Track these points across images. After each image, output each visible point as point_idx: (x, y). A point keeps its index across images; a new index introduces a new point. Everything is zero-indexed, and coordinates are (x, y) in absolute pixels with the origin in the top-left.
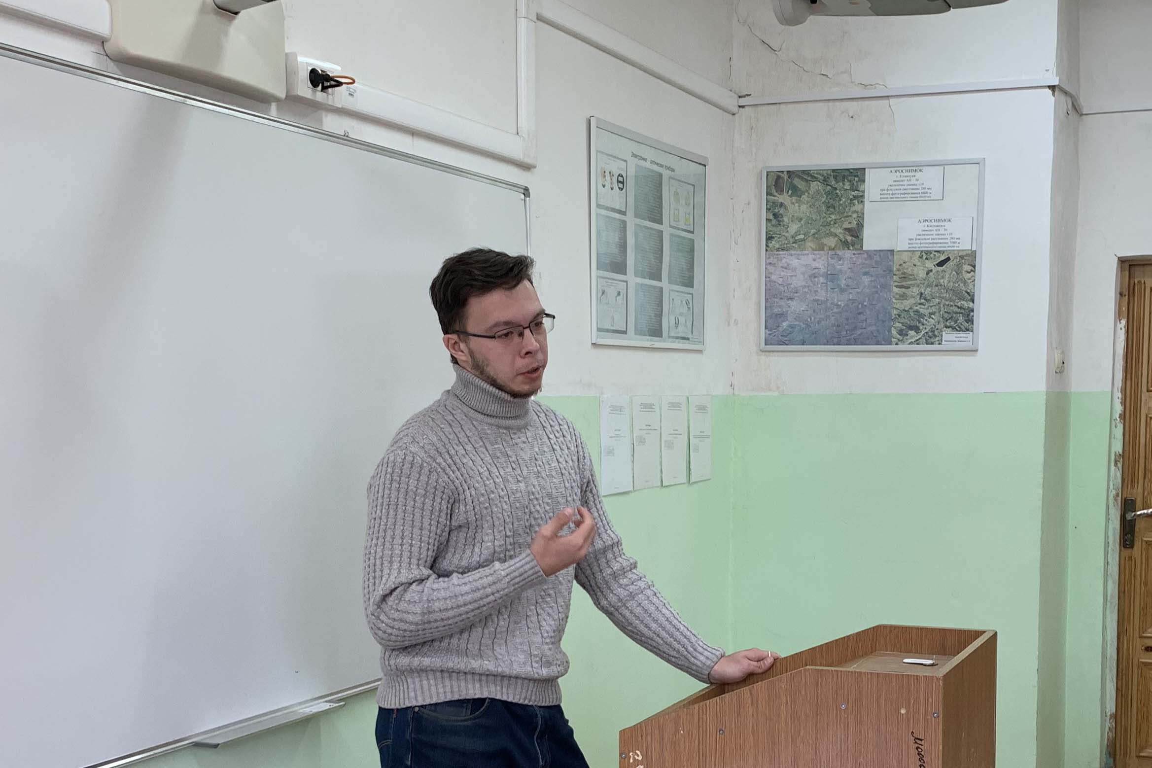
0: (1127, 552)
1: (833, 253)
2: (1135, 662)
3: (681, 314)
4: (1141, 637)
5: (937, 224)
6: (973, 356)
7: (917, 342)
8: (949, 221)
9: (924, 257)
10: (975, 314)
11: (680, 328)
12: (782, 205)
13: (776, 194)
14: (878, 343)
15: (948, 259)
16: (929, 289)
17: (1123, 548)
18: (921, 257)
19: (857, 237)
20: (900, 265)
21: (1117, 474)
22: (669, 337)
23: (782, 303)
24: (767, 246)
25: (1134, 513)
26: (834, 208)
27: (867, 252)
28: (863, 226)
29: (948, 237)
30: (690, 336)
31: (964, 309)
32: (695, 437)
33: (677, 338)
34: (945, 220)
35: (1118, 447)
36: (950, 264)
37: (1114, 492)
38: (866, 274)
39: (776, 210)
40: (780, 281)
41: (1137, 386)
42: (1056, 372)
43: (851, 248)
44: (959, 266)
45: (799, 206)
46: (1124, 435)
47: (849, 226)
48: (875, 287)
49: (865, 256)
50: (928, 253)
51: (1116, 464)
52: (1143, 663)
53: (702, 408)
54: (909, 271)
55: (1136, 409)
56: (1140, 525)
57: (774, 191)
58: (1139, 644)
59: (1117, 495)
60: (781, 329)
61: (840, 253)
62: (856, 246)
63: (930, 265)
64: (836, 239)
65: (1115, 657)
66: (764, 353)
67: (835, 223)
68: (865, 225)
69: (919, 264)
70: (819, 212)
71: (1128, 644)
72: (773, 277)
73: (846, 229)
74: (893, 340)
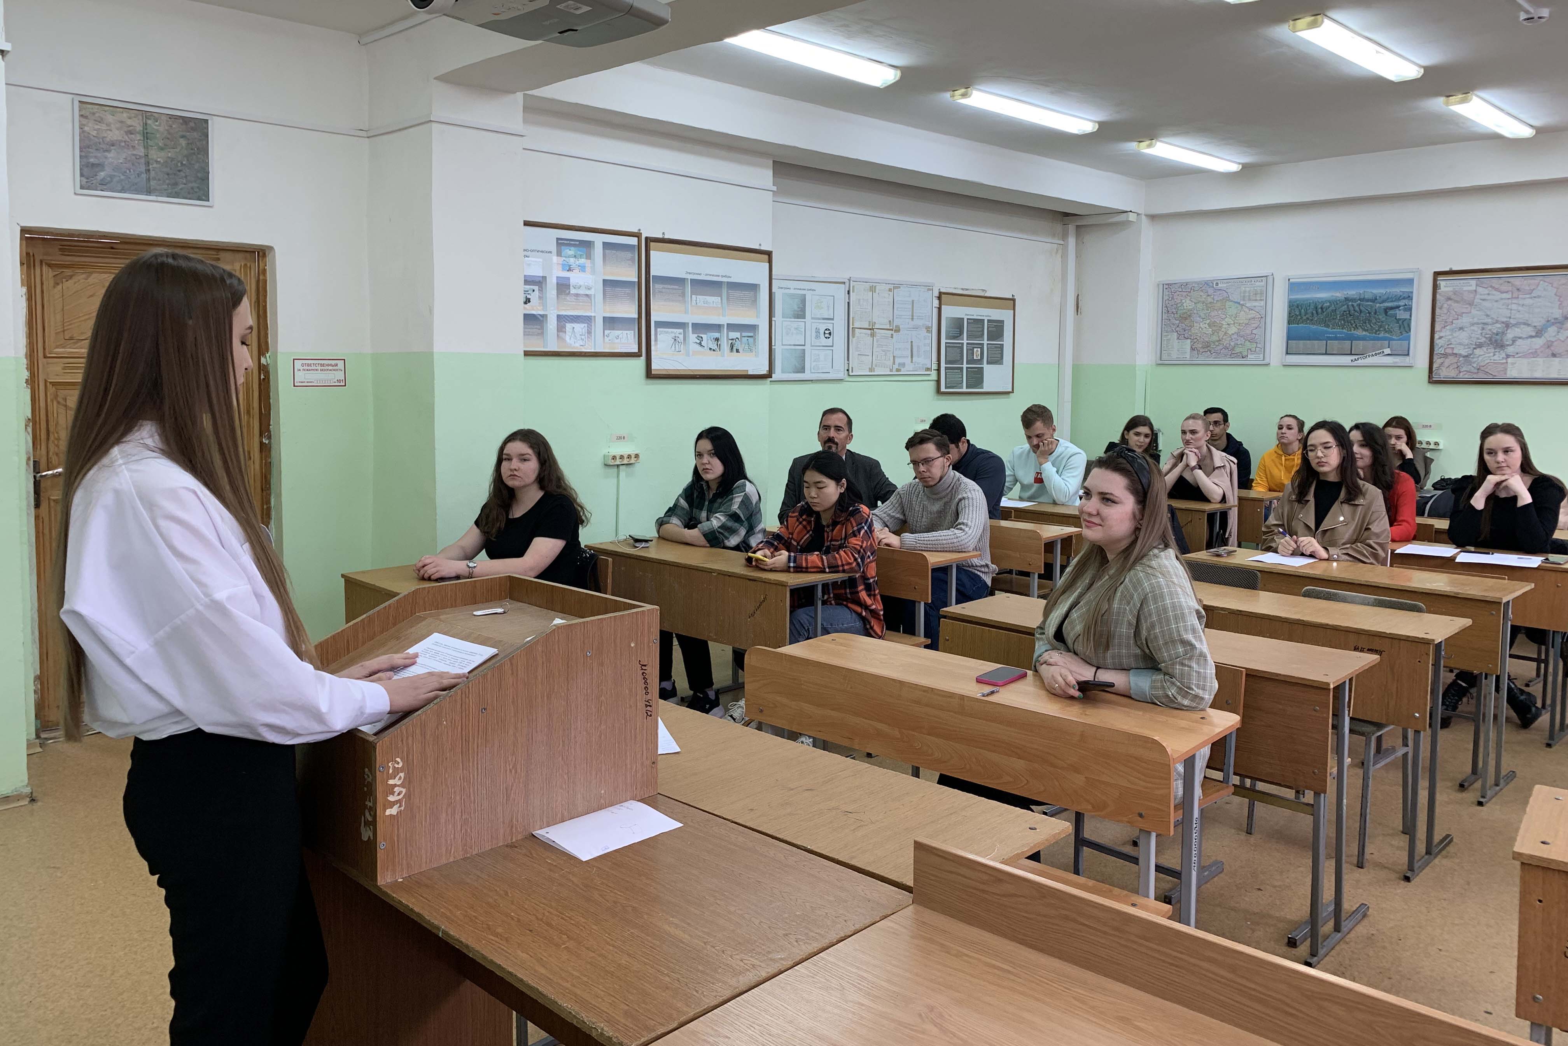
35: (27, 412)
46: (31, 400)
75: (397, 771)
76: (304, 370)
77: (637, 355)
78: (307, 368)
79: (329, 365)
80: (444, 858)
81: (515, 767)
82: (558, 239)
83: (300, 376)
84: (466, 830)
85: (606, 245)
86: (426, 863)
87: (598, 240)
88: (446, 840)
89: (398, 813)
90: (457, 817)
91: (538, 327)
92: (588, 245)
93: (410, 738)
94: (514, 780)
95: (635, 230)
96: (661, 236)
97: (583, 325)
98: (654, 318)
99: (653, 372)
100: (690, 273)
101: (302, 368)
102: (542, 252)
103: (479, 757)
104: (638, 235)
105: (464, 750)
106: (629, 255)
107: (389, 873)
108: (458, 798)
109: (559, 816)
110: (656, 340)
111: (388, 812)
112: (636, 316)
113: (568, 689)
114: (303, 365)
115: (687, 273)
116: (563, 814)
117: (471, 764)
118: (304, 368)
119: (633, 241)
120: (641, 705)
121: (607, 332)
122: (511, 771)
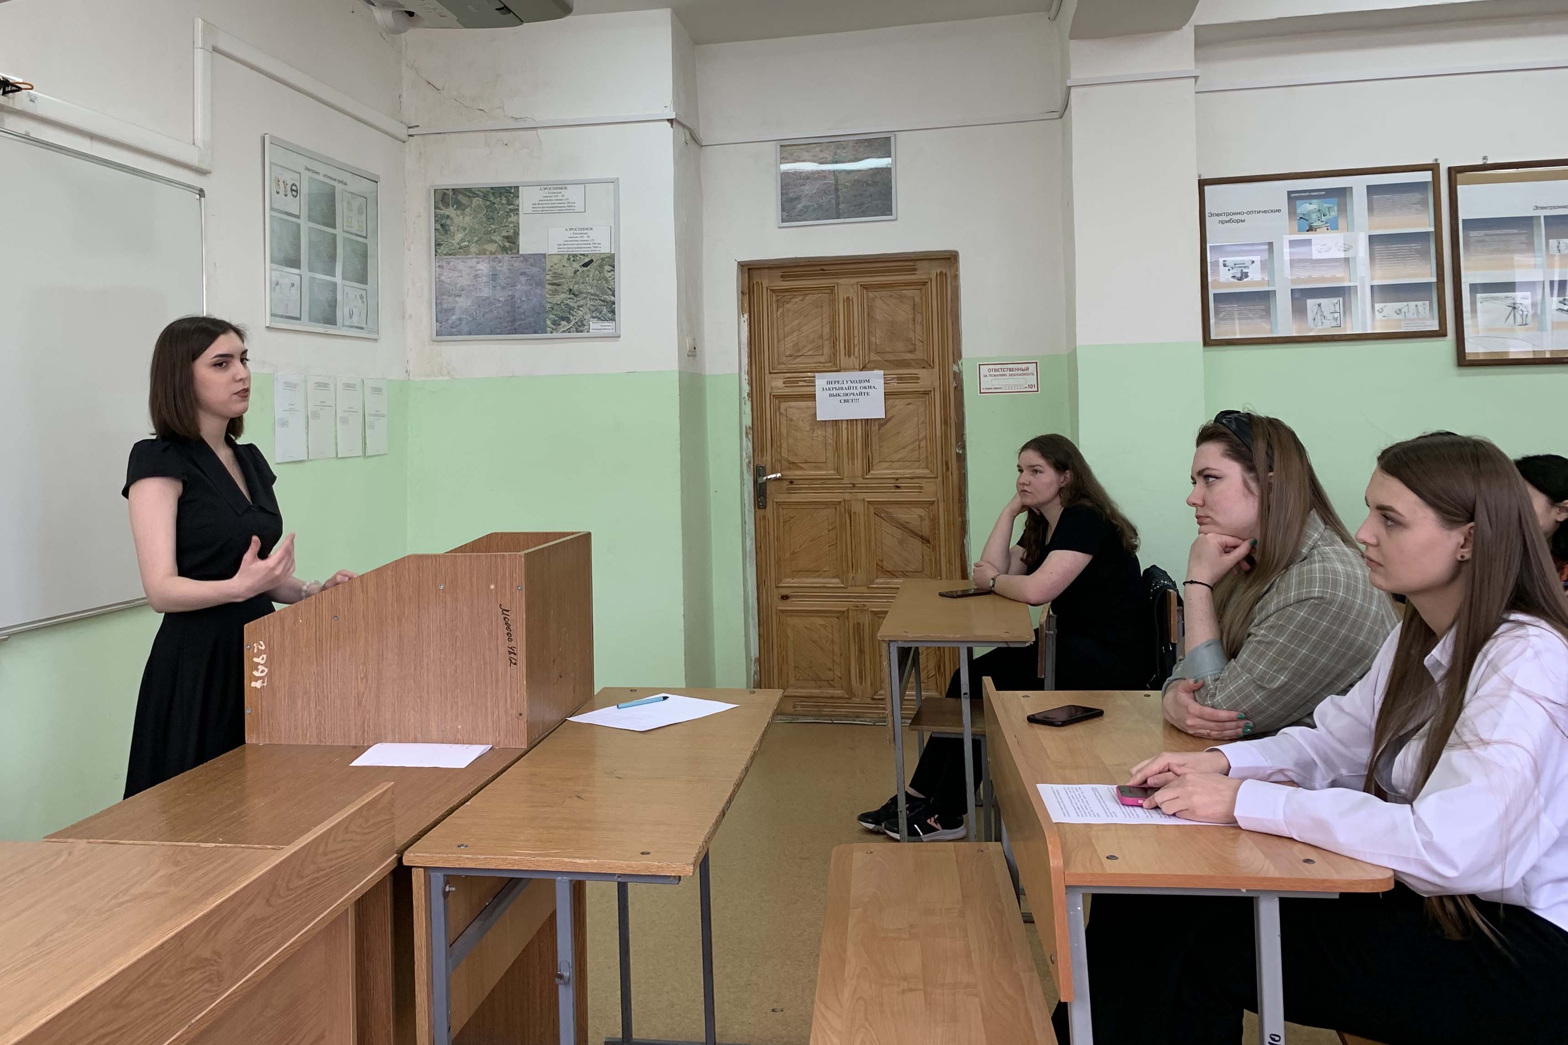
0: (761, 512)
1: (494, 256)
2: (774, 610)
3: (355, 307)
4: (777, 587)
5: (580, 232)
6: (618, 341)
7: (569, 330)
8: (591, 229)
9: (572, 259)
10: (616, 306)
11: (355, 319)
12: (448, 217)
13: (442, 208)
14: (535, 332)
15: (592, 261)
16: (577, 286)
17: (757, 509)
18: (569, 259)
19: (514, 243)
20: (552, 266)
21: (748, 445)
22: (343, 326)
23: (451, 299)
24: (436, 251)
25: (765, 478)
26: (493, 219)
27: (523, 255)
28: (519, 234)
29: (591, 242)
30: (364, 326)
31: (607, 302)
32: (370, 415)
33: (352, 327)
34: (587, 229)
35: (748, 421)
36: (593, 264)
37: (747, 460)
38: (523, 274)
39: (443, 222)
40: (448, 281)
41: (761, 369)
42: (688, 356)
43: (509, 252)
44: (601, 266)
45: (464, 218)
46: (752, 411)
47: (506, 234)
48: (531, 285)
49: (522, 258)
50: (575, 256)
51: (747, 436)
52: (780, 610)
53: (377, 390)
54: (559, 271)
55: (761, 388)
56: (770, 488)
57: (441, 205)
58: (776, 593)
59: (750, 462)
60: (450, 322)
61: (500, 256)
62: (513, 251)
63: (576, 266)
64: (496, 245)
65: (756, 606)
66: (436, 343)
67: (494, 232)
68: (520, 233)
69: (567, 265)
70: (481, 223)
71: (767, 593)
72: (443, 278)
73: (504, 237)
74: (548, 329)
75: (260, 653)
76: (991, 375)
77: (1441, 333)
78: (993, 373)
79: (1018, 369)
80: (300, 739)
81: (366, 676)
82: (1289, 193)
83: (987, 383)
84: (320, 721)
85: (1372, 190)
86: (285, 738)
87: (1359, 184)
88: (302, 724)
89: (263, 687)
90: (312, 705)
91: (1263, 307)
92: (1343, 193)
93: (272, 628)
94: (365, 688)
95: (1430, 161)
96: (1480, 162)
97: (1335, 300)
98: (1467, 279)
99: (1468, 358)
100: (1542, 208)
101: (988, 374)
102: (1265, 212)
103: (332, 659)
104: (1434, 168)
105: (318, 648)
106: (1416, 196)
107: (254, 735)
108: (312, 690)
109: (412, 735)
110: (1474, 310)
111: (253, 684)
112: (1434, 279)
113: (419, 617)
114: (989, 370)
115: (1537, 208)
116: (415, 735)
117: (324, 663)
118: (991, 373)
119: (1427, 176)
120: (503, 650)
121: (1378, 306)
122: (362, 679)
